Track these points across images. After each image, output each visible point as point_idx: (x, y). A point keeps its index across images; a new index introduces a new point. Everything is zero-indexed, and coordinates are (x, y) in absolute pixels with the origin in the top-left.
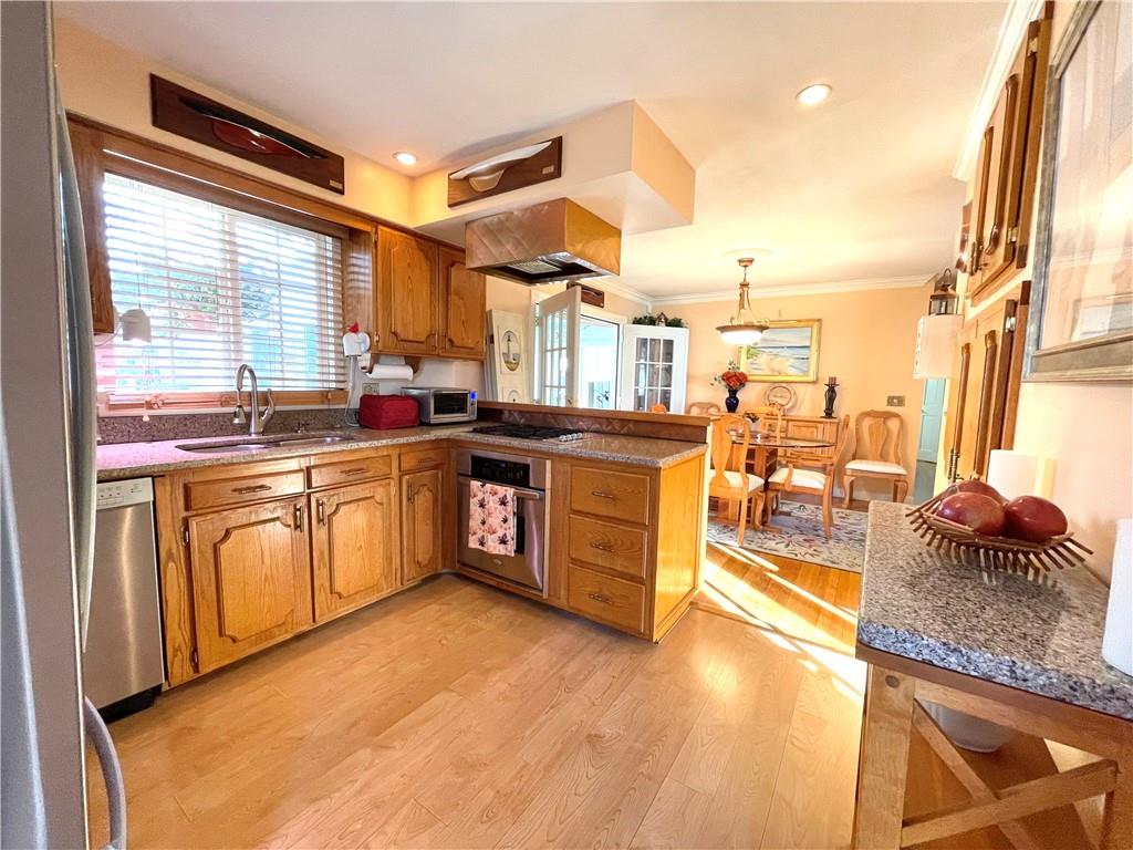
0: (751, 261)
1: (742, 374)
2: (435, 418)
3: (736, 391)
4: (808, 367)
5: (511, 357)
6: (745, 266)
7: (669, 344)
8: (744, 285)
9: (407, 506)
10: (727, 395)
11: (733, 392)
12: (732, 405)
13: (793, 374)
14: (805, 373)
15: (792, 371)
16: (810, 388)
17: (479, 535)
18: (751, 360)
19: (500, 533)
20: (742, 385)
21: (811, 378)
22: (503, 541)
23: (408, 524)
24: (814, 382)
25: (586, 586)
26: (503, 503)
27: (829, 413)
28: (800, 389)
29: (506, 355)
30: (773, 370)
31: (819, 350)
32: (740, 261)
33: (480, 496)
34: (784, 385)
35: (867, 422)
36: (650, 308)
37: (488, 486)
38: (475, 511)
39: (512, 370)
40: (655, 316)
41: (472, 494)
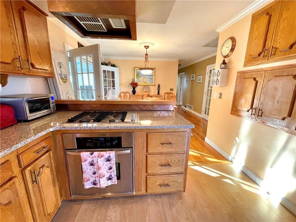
0: (148, 47)
1: (136, 83)
2: (31, 116)
3: (135, 88)
4: (153, 81)
5: (63, 76)
6: (147, 48)
7: (113, 73)
8: (147, 55)
9: (33, 187)
10: (132, 89)
11: (134, 88)
12: (134, 92)
13: (149, 83)
14: (152, 83)
15: (149, 82)
16: (153, 87)
17: (92, 180)
18: (138, 79)
19: (107, 175)
20: (137, 86)
21: (154, 84)
22: (110, 179)
23: (36, 198)
24: (154, 85)
25: (156, 182)
26: (108, 160)
27: (159, 93)
28: (151, 87)
29: (61, 75)
30: (144, 82)
31: (155, 77)
32: (145, 47)
33: (90, 160)
34: (147, 86)
35: (166, 95)
36: (103, 59)
37: (96, 154)
38: (87, 169)
39: (65, 82)
40: (106, 63)
41: (83, 160)
